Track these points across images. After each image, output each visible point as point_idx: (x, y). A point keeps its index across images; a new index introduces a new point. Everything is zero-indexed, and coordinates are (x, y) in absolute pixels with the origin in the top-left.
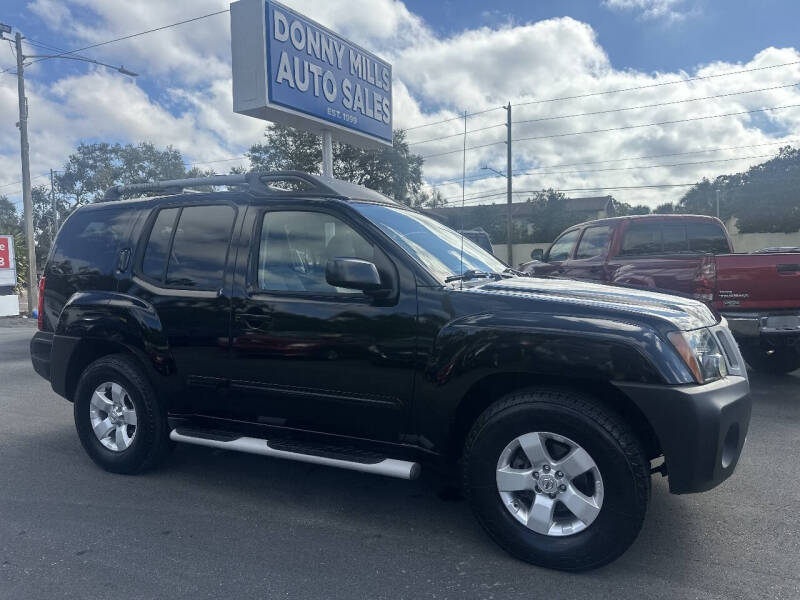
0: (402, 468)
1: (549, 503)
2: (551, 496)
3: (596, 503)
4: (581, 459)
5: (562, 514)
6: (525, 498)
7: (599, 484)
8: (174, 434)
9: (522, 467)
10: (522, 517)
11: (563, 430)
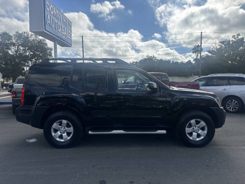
0: (164, 132)
1: (196, 134)
2: (196, 133)
3: (206, 132)
4: (203, 123)
5: (199, 136)
6: (191, 134)
7: (206, 128)
8: (90, 132)
9: (189, 127)
10: (191, 138)
11: (198, 118)
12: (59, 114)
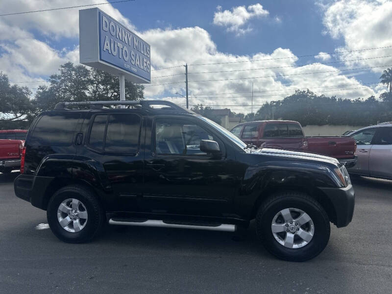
0: (231, 227)
1: (293, 236)
2: (293, 233)
3: (311, 234)
4: (305, 217)
5: (298, 239)
6: (283, 235)
7: (312, 226)
8: (111, 221)
9: (280, 223)
10: (282, 243)
12: (69, 189)
